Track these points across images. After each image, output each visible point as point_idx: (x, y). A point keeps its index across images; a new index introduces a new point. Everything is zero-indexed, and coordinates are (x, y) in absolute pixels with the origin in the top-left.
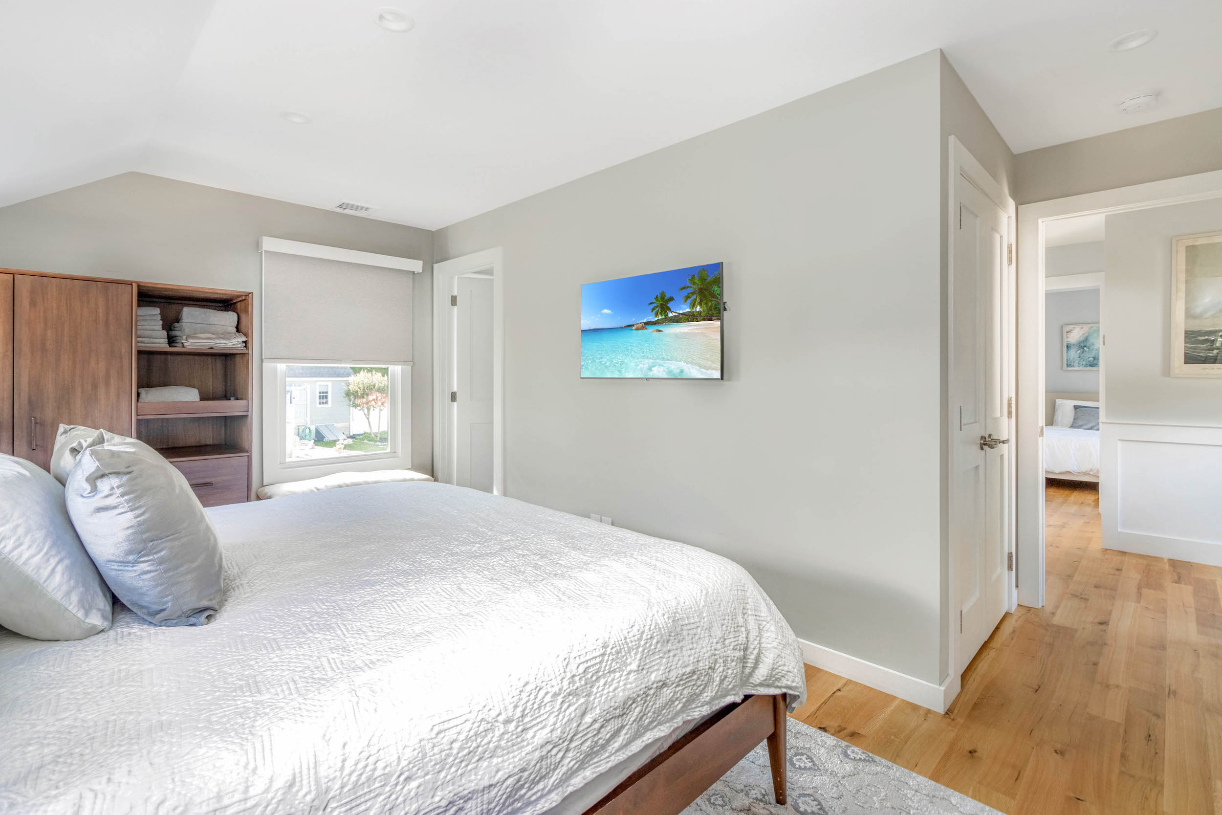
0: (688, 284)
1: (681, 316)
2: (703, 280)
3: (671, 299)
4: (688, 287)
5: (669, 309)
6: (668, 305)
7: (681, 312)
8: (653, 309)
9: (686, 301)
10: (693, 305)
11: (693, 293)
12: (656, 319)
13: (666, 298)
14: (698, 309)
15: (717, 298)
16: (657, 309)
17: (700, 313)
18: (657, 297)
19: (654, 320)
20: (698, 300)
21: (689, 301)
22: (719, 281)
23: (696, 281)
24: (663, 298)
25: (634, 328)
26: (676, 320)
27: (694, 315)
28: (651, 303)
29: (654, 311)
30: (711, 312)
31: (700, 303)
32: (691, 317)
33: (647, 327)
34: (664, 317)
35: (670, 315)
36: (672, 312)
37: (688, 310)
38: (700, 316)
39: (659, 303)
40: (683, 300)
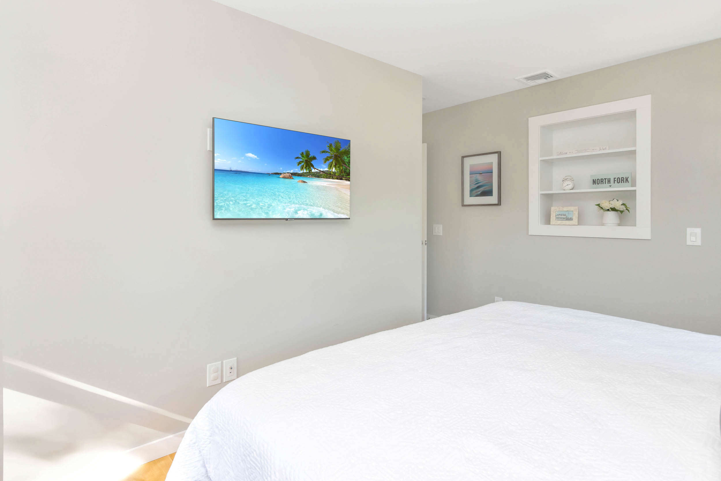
0: (327, 149)
1: (322, 173)
2: (338, 149)
3: (314, 158)
4: (327, 152)
5: (313, 166)
6: (312, 162)
7: (322, 170)
8: (299, 163)
9: (325, 162)
10: (330, 167)
11: (331, 157)
12: (302, 172)
13: (310, 156)
14: (334, 170)
15: (346, 165)
16: (303, 164)
17: (335, 173)
18: (303, 153)
19: (300, 172)
20: (334, 164)
21: (328, 162)
22: (347, 153)
23: (333, 149)
24: (308, 155)
25: (281, 176)
26: (318, 175)
27: (330, 174)
28: (297, 158)
29: (300, 165)
30: (342, 174)
31: (335, 166)
32: (328, 175)
33: (294, 177)
34: (308, 171)
35: (313, 171)
36: (315, 168)
37: (326, 169)
38: (335, 175)
39: (304, 159)
40: (323, 161)
